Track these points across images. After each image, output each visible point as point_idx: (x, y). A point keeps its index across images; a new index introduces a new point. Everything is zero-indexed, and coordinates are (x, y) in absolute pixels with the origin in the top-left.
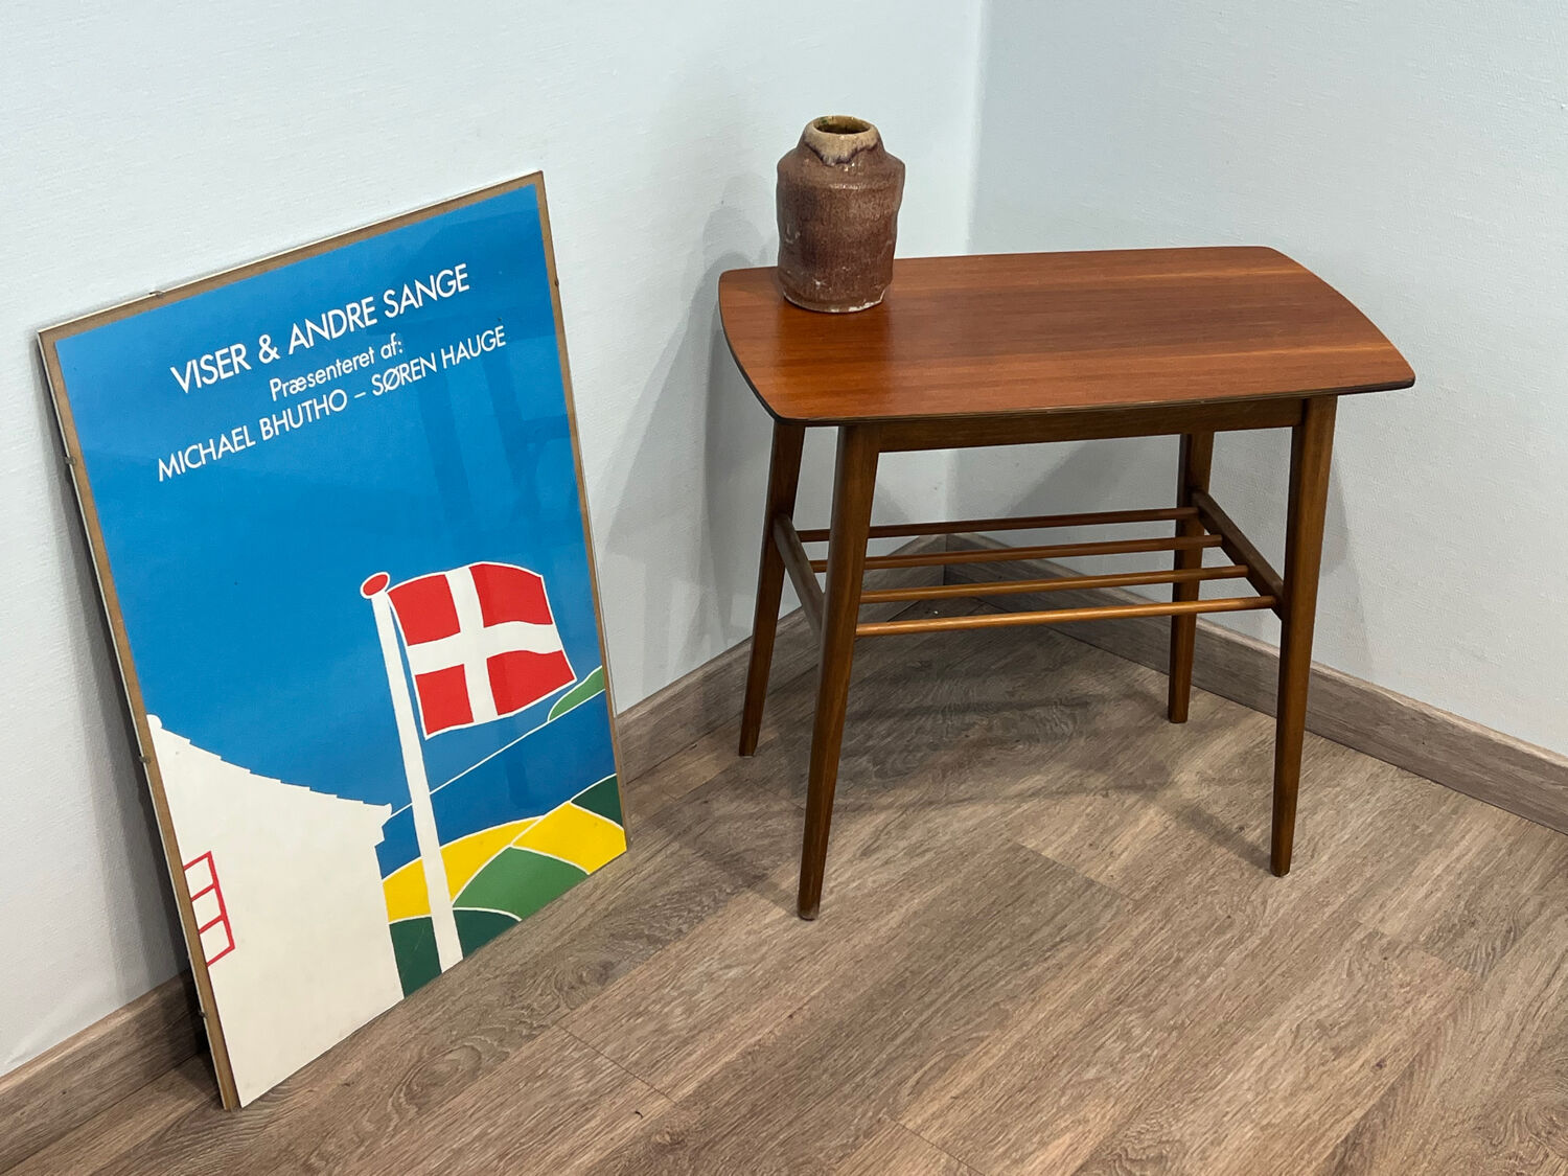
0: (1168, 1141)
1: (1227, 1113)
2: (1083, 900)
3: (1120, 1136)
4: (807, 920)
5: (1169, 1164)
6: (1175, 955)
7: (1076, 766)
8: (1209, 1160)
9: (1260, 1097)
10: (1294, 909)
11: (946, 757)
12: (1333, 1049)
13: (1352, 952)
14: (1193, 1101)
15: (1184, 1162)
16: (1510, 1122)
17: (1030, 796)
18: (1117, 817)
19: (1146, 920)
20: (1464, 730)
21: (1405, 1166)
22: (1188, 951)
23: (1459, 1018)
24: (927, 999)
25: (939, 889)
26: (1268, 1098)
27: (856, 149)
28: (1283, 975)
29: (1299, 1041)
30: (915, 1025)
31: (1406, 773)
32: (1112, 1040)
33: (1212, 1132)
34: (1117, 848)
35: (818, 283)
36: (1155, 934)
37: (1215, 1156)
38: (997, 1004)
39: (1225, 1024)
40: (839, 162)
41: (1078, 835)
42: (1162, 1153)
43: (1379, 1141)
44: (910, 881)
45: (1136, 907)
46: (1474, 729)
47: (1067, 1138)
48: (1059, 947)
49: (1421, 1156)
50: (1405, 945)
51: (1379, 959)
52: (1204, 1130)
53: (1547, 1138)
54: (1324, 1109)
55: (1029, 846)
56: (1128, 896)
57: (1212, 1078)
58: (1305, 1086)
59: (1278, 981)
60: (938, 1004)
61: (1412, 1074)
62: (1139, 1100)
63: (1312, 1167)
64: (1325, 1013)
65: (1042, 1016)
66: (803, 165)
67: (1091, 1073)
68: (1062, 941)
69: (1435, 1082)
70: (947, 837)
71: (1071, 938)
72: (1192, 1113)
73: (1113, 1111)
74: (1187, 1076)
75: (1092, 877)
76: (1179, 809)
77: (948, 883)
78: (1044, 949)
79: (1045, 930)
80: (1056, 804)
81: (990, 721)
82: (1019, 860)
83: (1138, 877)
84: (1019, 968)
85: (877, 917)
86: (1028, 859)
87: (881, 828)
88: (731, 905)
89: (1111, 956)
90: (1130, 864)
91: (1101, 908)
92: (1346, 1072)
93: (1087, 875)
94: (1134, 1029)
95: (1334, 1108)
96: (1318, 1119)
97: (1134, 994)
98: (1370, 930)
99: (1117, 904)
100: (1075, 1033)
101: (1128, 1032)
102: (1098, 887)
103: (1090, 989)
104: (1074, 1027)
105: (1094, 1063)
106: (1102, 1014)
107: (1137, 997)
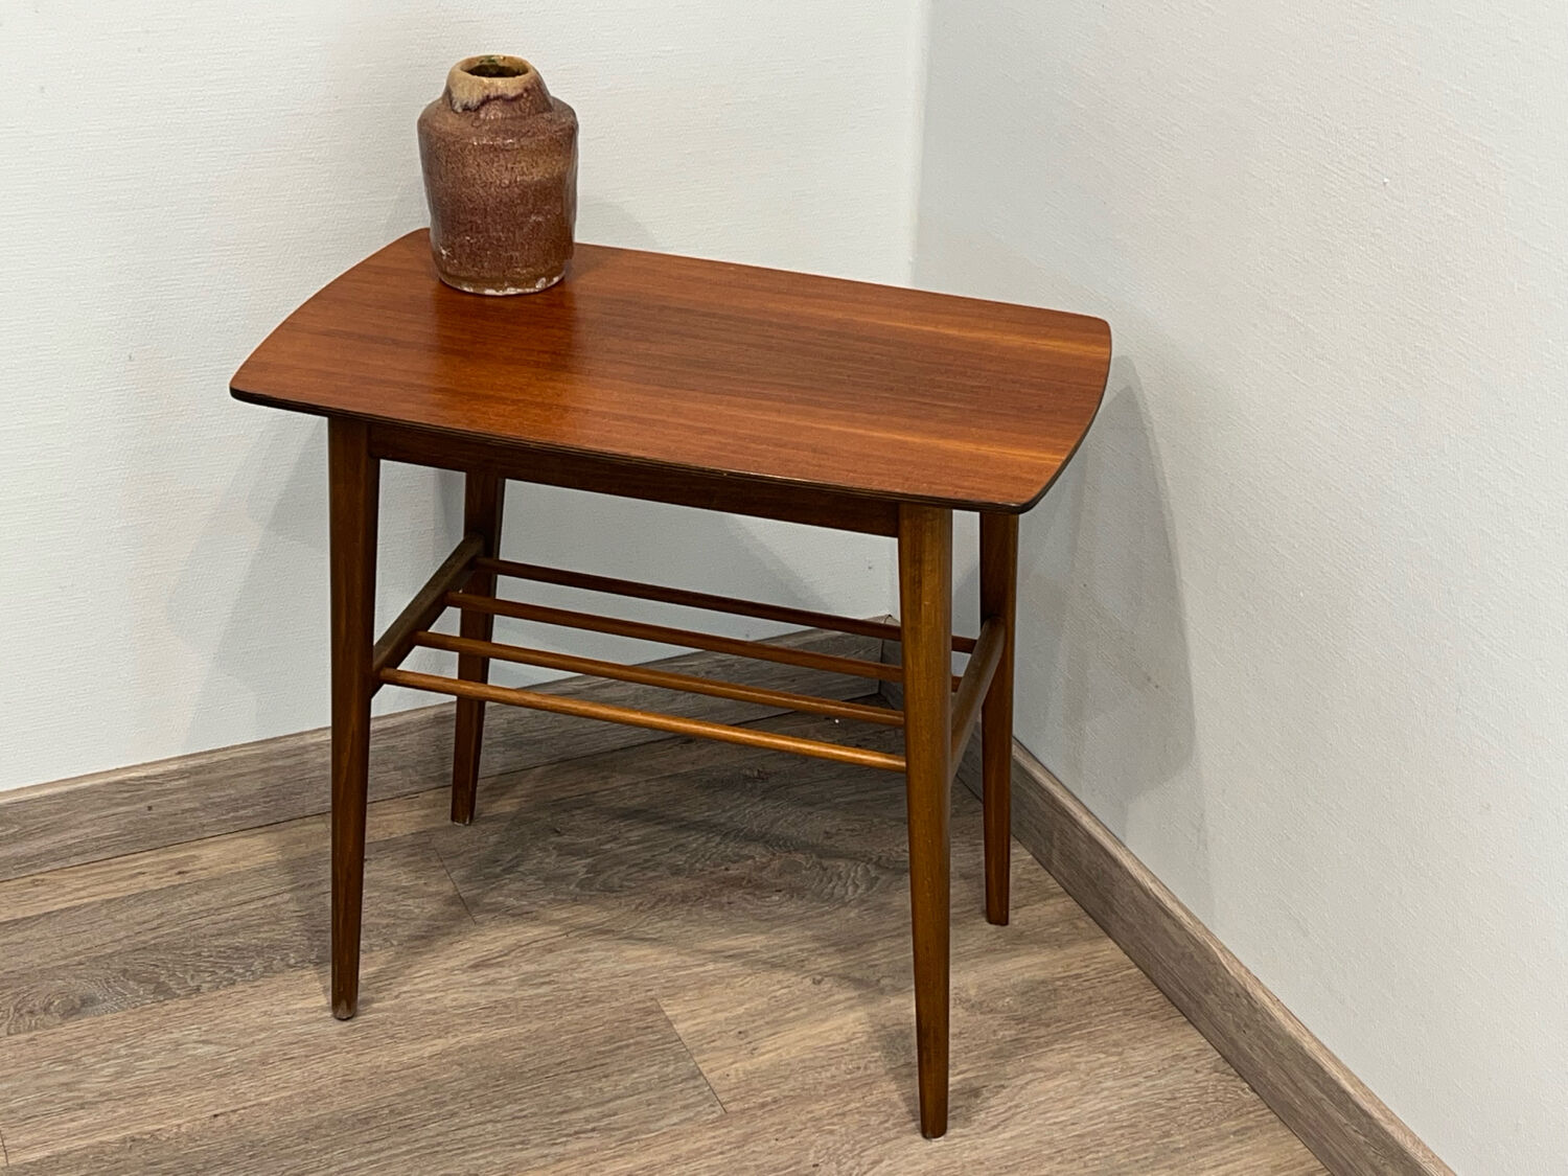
2: (665, 1092)
7: (818, 938)
11: (676, 887)
17: (728, 957)
18: (805, 1010)
19: (714, 1137)
24: (376, 1146)
25: (518, 1029)
27: (488, 96)
34: (768, 1044)
40: (466, 108)
41: (740, 1017)
44: (496, 1011)
45: (720, 1119)
46: (1290, 1028)
48: (583, 1136)
55: (667, 1013)
56: (723, 1104)
60: (382, 1155)
68: (593, 1130)
70: (586, 975)
71: (608, 1130)
75: (705, 1069)
77: (533, 1027)
78: (565, 1132)
79: (588, 1112)
80: (750, 975)
81: (771, 860)
82: (641, 1024)
83: (759, 1086)
84: (513, 1145)
85: (419, 1038)
86: (651, 1027)
87: (523, 943)
88: (278, 980)
89: (630, 1165)
90: (764, 1068)
91: (677, 1107)
93: (701, 1065)
99: (700, 1109)
102: (701, 1081)
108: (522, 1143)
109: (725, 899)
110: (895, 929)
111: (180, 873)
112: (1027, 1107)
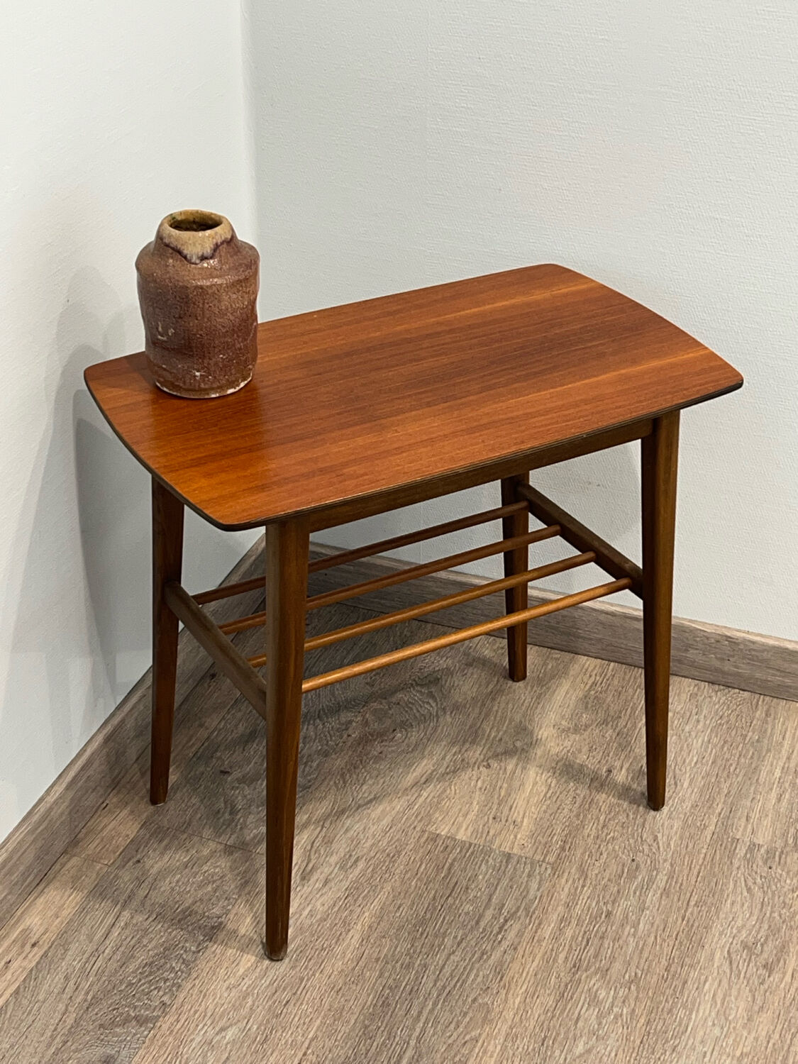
1: (705, 1053)
2: (508, 875)
4: (278, 960)
6: (605, 909)
7: (453, 744)
9: (725, 1029)
10: (681, 838)
11: (339, 762)
12: (765, 966)
13: (742, 866)
14: (674, 1050)
17: (425, 783)
18: (506, 786)
19: (567, 881)
20: (763, 645)
22: (613, 903)
24: (414, 1012)
25: (382, 896)
26: (732, 1029)
27: (217, 244)
28: (696, 906)
29: (734, 967)
30: (413, 1043)
31: (717, 687)
32: (585, 1009)
34: (516, 815)
35: (198, 374)
38: (475, 1000)
39: (669, 965)
40: (203, 258)
41: (480, 811)
44: (353, 893)
45: (554, 870)
48: (506, 927)
50: (780, 850)
51: (766, 869)
54: (779, 1027)
55: (442, 833)
56: (543, 861)
57: (680, 1024)
58: (756, 1008)
59: (696, 912)
60: (425, 1014)
64: (744, 933)
65: (517, 1002)
66: (168, 266)
67: (580, 1048)
68: (506, 921)
70: (370, 843)
71: (513, 915)
74: (659, 1027)
75: (507, 850)
76: (553, 765)
77: (388, 887)
78: (495, 932)
79: (489, 913)
80: (450, 785)
81: (363, 716)
82: (440, 848)
83: (545, 840)
84: (481, 958)
85: (338, 939)
86: (447, 846)
87: (309, 848)
88: (202, 964)
89: (553, 925)
90: (533, 829)
91: (526, 879)
92: (782, 986)
93: (502, 849)
94: (599, 992)
95: (787, 1023)
96: (778, 1037)
97: (586, 957)
98: (748, 844)
99: (537, 871)
100: (552, 1009)
101: (595, 996)
102: (516, 859)
103: (548, 962)
104: (549, 1005)
105: (579, 1035)
106: (566, 986)
107: (589, 960)
108: (483, 954)
109: (375, 753)
111: (34, 945)
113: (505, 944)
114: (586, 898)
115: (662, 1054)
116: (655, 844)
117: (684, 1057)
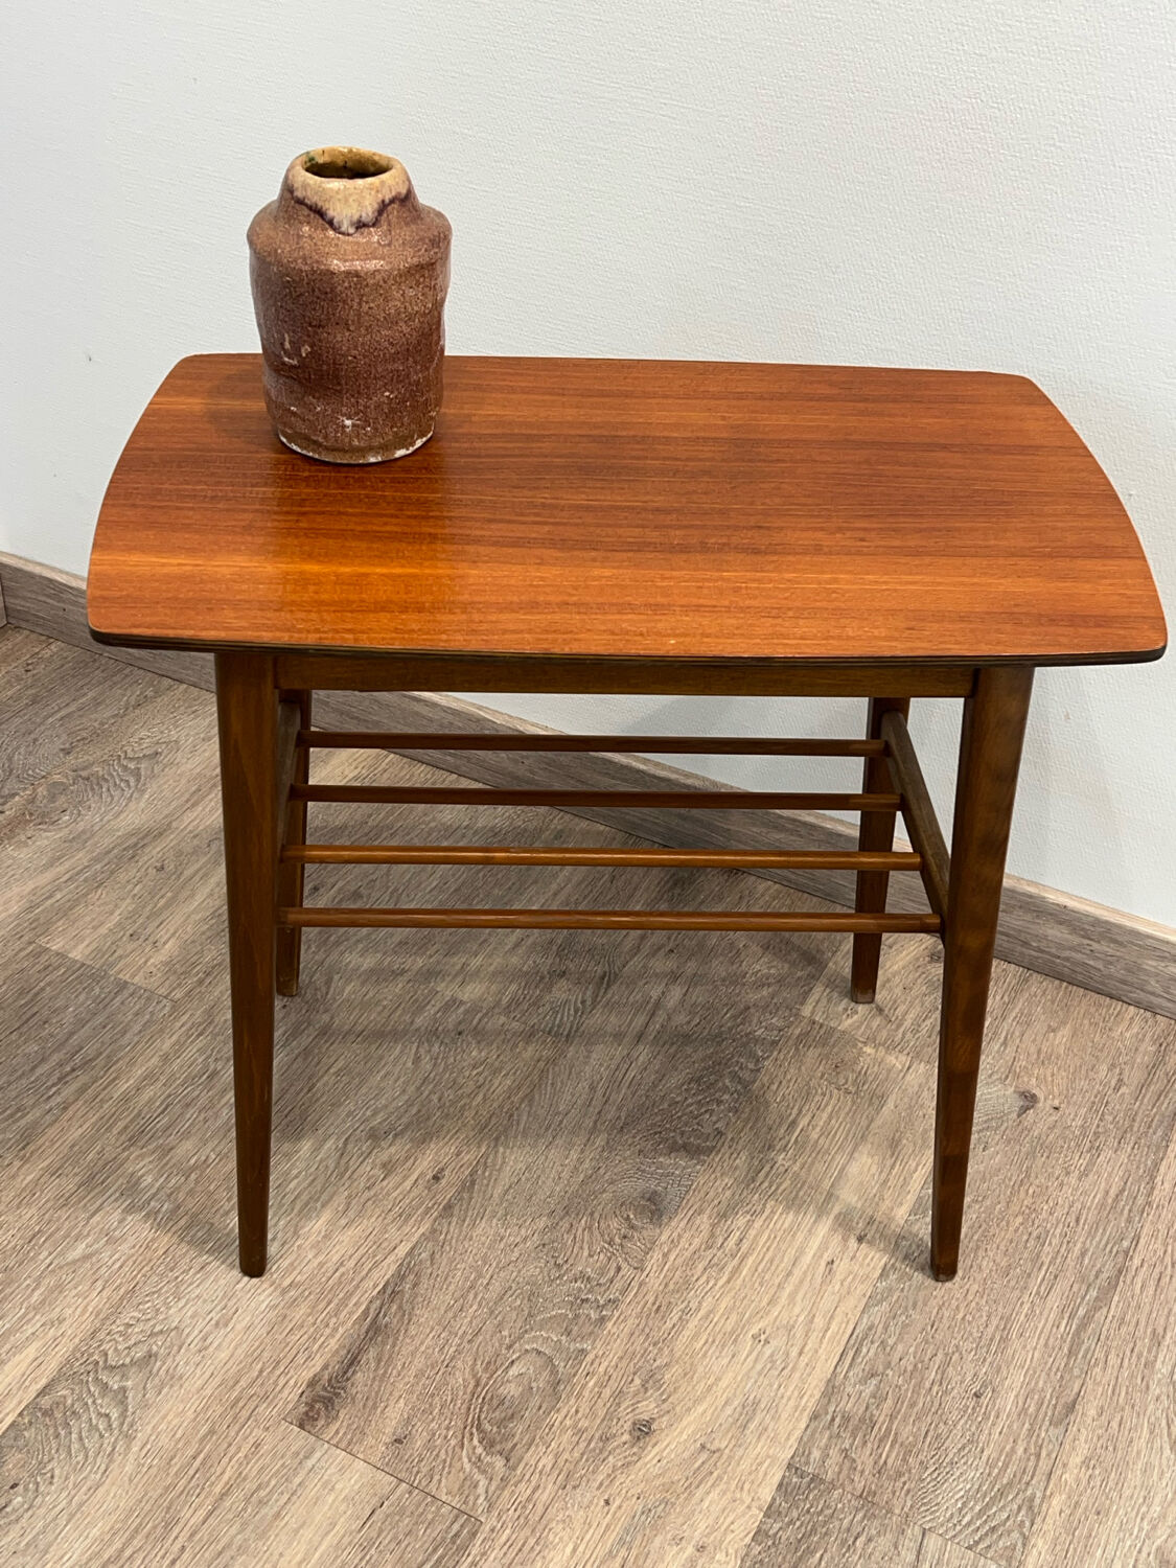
0: (161, 1332)
2: (110, 1010)
3: (101, 1335)
5: (158, 1364)
8: (211, 1349)
10: (362, 985)
12: (384, 1165)
13: (423, 1030)
14: (202, 1268)
15: (178, 1359)
16: (580, 1230)
18: (170, 894)
19: (182, 1026)
21: (450, 1314)
23: (537, 1097)
28: (337, 1074)
29: (343, 1161)
32: (113, 1198)
33: (219, 1308)
34: (162, 935)
36: (192, 1042)
37: (215, 1345)
41: (119, 924)
42: (150, 1351)
43: (424, 1284)
45: (174, 1009)
47: (31, 1351)
48: (68, 1078)
49: (471, 1296)
50: (485, 1011)
51: (453, 1036)
52: (208, 1307)
53: (621, 1245)
54: (362, 1251)
55: (53, 948)
56: (166, 996)
59: (332, 1082)
61: (473, 1183)
62: (136, 1276)
63: (338, 1336)
64: (380, 1117)
65: (29, 1178)
67: (78, 1251)
68: (73, 1070)
69: (499, 1191)
71: (86, 1063)
72: (198, 1286)
73: (96, 1301)
75: (127, 978)
78: (49, 1084)
79: (56, 1058)
81: (34, 790)
82: (39, 967)
83: (183, 969)
84: (11, 1116)
86: (50, 965)
89: (131, 1082)
90: (176, 953)
91: (130, 1017)
92: (395, 1194)
93: (121, 976)
94: (144, 1178)
95: (374, 1247)
96: (352, 1266)
97: (151, 1130)
98: (448, 998)
99: (150, 1009)
100: (67, 1195)
101: (136, 1183)
102: (132, 988)
103: (98, 1130)
104: (68, 1188)
105: (85, 1233)
106: (106, 1164)
107: (155, 1133)
108: (18, 1110)
109: (23, 838)
110: (187, 801)
112: (402, 888)
113: (52, 1103)
114: (195, 1050)
115: (183, 1272)
116: (324, 990)
117: (212, 1279)
